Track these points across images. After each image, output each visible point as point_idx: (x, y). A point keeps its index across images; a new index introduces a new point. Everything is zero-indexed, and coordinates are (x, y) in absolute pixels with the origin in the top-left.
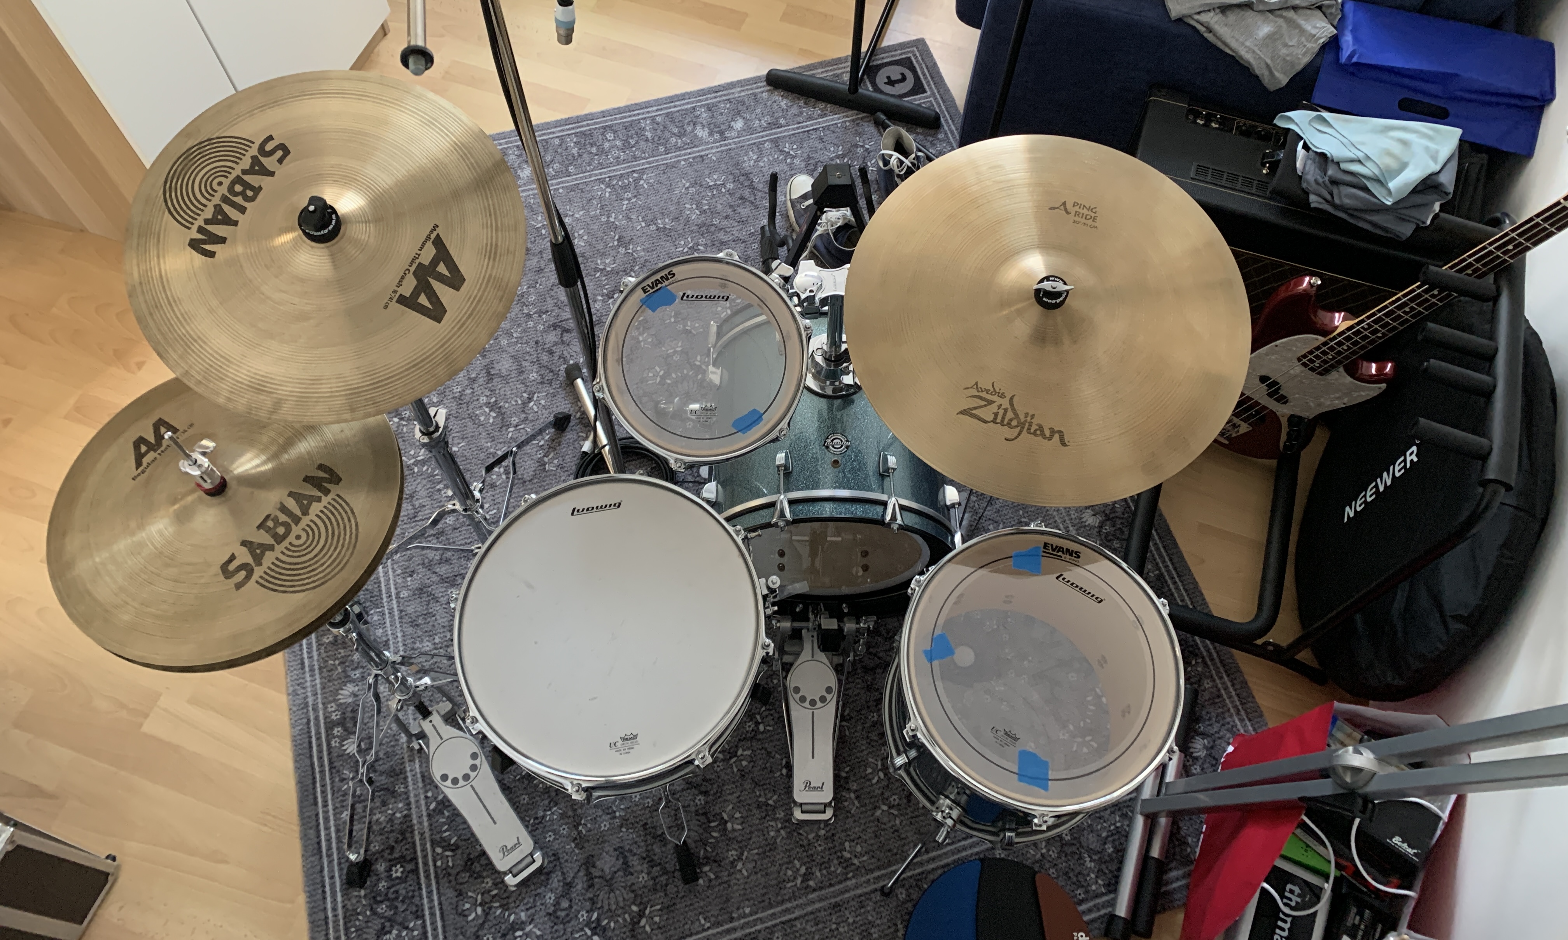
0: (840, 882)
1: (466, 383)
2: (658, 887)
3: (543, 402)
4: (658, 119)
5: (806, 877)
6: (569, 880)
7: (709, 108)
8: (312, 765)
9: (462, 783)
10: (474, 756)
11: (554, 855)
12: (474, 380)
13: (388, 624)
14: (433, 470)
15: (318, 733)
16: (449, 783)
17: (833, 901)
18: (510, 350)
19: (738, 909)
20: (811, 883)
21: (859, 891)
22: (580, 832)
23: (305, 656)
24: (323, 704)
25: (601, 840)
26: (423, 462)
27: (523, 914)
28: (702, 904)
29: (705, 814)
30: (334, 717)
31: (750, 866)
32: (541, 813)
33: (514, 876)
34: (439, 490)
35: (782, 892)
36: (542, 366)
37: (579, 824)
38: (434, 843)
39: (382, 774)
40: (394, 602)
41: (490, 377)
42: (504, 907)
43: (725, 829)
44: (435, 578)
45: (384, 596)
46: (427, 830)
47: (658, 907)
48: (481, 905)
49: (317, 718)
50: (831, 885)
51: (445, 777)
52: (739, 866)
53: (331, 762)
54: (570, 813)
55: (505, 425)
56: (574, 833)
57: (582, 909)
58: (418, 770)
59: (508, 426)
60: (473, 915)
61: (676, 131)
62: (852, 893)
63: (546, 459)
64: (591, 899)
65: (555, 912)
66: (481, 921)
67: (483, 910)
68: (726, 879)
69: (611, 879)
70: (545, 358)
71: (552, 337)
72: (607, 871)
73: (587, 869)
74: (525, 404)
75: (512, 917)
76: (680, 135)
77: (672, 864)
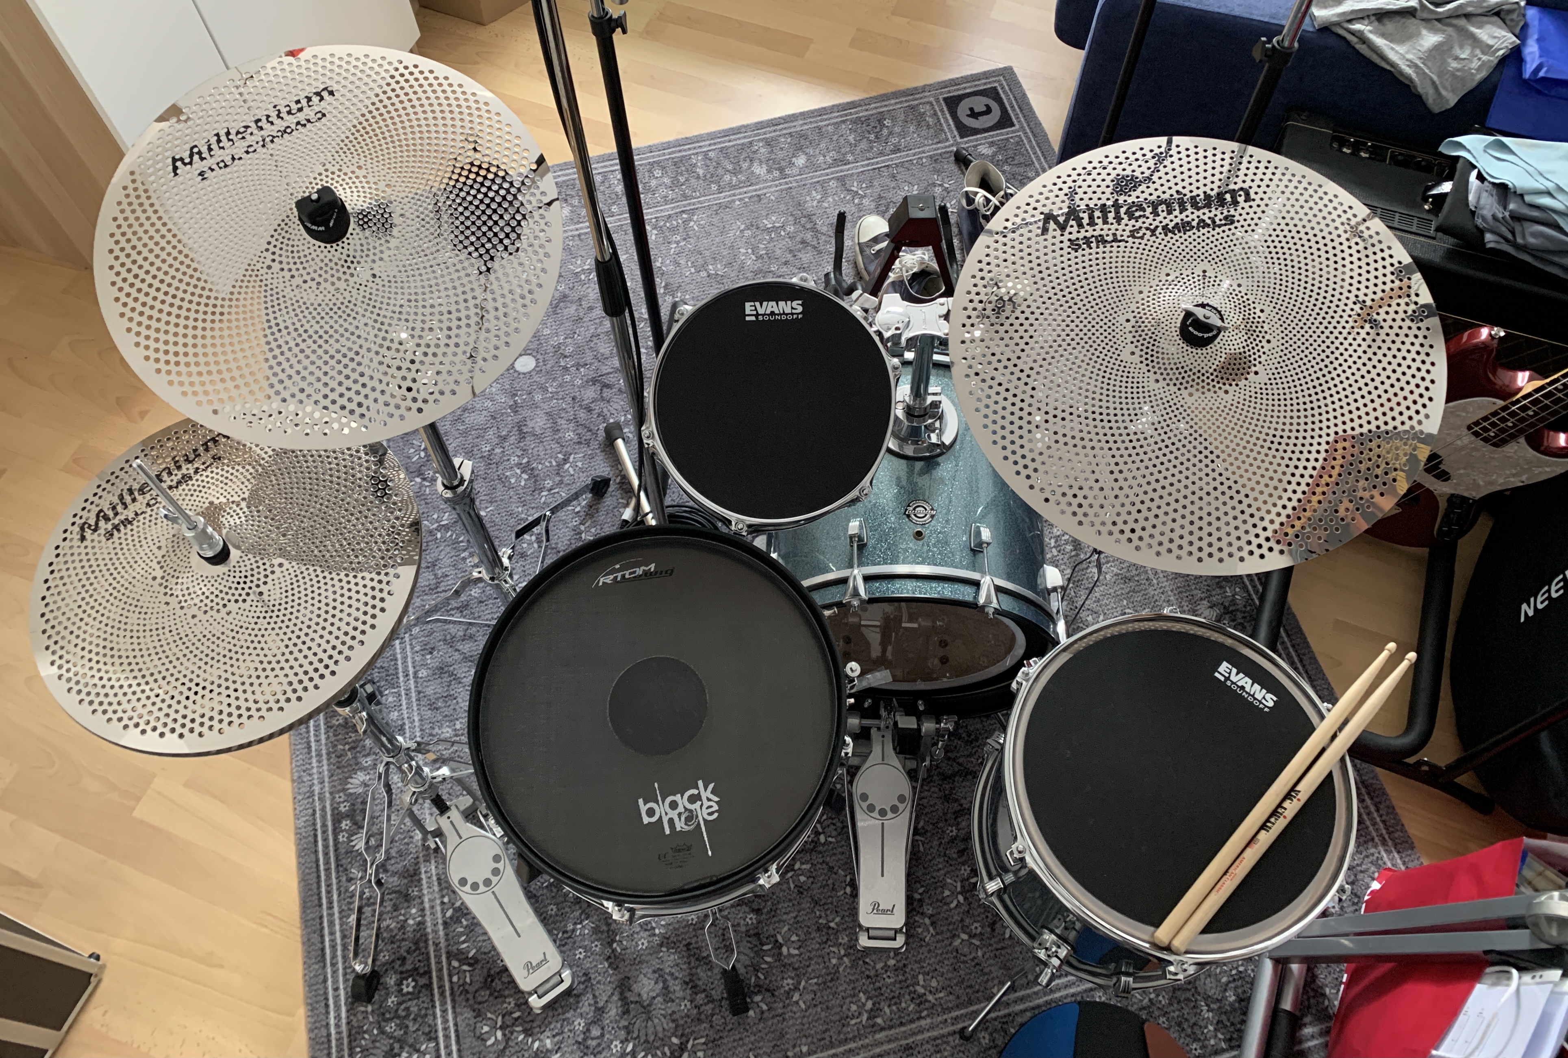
0: (912, 1021)
1: (496, 441)
2: (703, 1017)
3: (580, 464)
4: (712, 154)
5: (874, 1013)
6: (601, 1004)
7: (768, 143)
8: (317, 860)
9: (482, 888)
10: (497, 858)
11: (585, 974)
12: (504, 439)
13: (404, 707)
14: (458, 536)
15: (324, 825)
16: (467, 888)
17: (904, 1042)
18: (545, 406)
19: (794, 1046)
20: (879, 1021)
21: (935, 1033)
22: (614, 951)
23: (312, 739)
24: (331, 793)
25: (638, 961)
26: (447, 528)
27: (548, 1042)
28: (753, 1038)
29: (757, 935)
30: (342, 809)
31: (809, 997)
32: (570, 927)
33: (540, 997)
34: (464, 559)
35: (845, 1029)
36: (578, 424)
37: (613, 941)
38: (449, 955)
39: (394, 874)
40: (412, 682)
41: (522, 436)
42: (528, 1032)
43: (780, 954)
44: (457, 656)
45: (401, 675)
46: (442, 940)
47: (703, 1040)
48: (501, 1028)
49: (323, 809)
50: (902, 1024)
51: (463, 882)
52: (796, 997)
53: (337, 859)
54: (604, 928)
55: (537, 489)
56: (608, 951)
57: (616, 1038)
58: (434, 872)
59: (541, 490)
60: (493, 1040)
61: (730, 167)
62: (927, 1035)
63: (582, 528)
64: (626, 1027)
65: (585, 1040)
66: (501, 1047)
67: (504, 1035)
68: (780, 1011)
69: (650, 1005)
70: (582, 415)
71: (590, 393)
72: (645, 997)
73: (621, 993)
74: (560, 465)
75: (536, 1045)
76: (734, 173)
77: (719, 990)
